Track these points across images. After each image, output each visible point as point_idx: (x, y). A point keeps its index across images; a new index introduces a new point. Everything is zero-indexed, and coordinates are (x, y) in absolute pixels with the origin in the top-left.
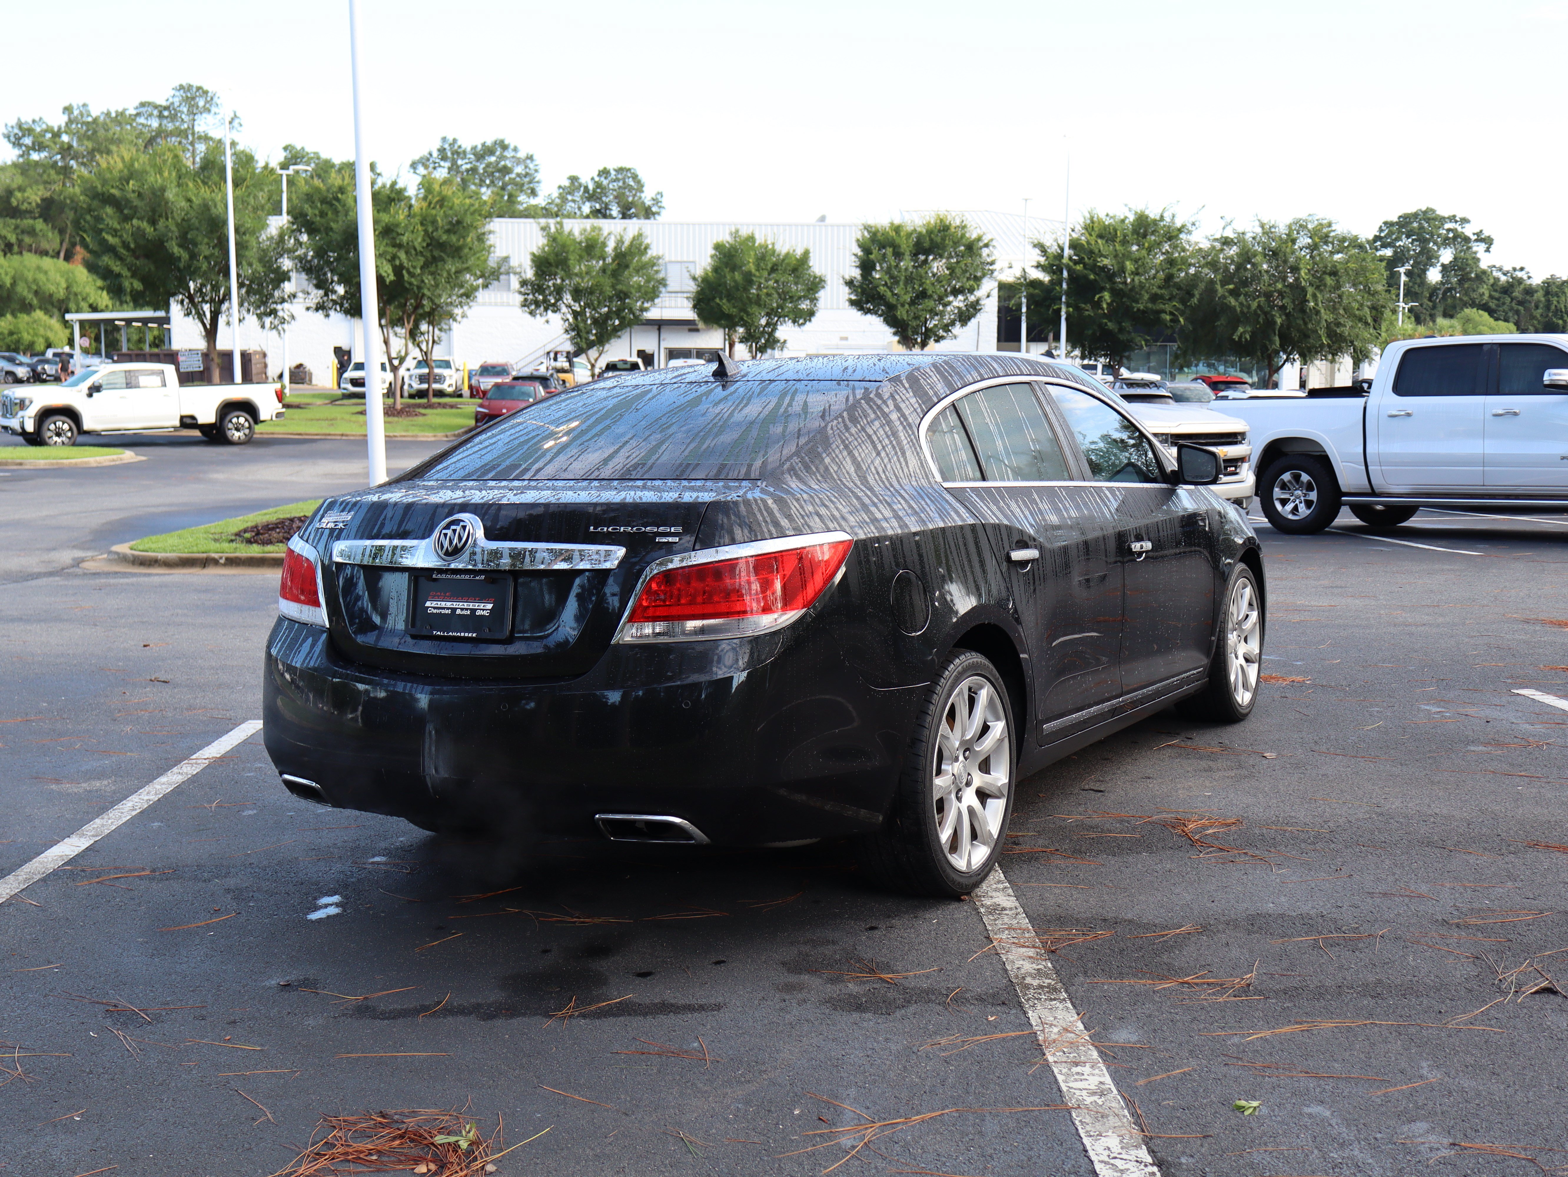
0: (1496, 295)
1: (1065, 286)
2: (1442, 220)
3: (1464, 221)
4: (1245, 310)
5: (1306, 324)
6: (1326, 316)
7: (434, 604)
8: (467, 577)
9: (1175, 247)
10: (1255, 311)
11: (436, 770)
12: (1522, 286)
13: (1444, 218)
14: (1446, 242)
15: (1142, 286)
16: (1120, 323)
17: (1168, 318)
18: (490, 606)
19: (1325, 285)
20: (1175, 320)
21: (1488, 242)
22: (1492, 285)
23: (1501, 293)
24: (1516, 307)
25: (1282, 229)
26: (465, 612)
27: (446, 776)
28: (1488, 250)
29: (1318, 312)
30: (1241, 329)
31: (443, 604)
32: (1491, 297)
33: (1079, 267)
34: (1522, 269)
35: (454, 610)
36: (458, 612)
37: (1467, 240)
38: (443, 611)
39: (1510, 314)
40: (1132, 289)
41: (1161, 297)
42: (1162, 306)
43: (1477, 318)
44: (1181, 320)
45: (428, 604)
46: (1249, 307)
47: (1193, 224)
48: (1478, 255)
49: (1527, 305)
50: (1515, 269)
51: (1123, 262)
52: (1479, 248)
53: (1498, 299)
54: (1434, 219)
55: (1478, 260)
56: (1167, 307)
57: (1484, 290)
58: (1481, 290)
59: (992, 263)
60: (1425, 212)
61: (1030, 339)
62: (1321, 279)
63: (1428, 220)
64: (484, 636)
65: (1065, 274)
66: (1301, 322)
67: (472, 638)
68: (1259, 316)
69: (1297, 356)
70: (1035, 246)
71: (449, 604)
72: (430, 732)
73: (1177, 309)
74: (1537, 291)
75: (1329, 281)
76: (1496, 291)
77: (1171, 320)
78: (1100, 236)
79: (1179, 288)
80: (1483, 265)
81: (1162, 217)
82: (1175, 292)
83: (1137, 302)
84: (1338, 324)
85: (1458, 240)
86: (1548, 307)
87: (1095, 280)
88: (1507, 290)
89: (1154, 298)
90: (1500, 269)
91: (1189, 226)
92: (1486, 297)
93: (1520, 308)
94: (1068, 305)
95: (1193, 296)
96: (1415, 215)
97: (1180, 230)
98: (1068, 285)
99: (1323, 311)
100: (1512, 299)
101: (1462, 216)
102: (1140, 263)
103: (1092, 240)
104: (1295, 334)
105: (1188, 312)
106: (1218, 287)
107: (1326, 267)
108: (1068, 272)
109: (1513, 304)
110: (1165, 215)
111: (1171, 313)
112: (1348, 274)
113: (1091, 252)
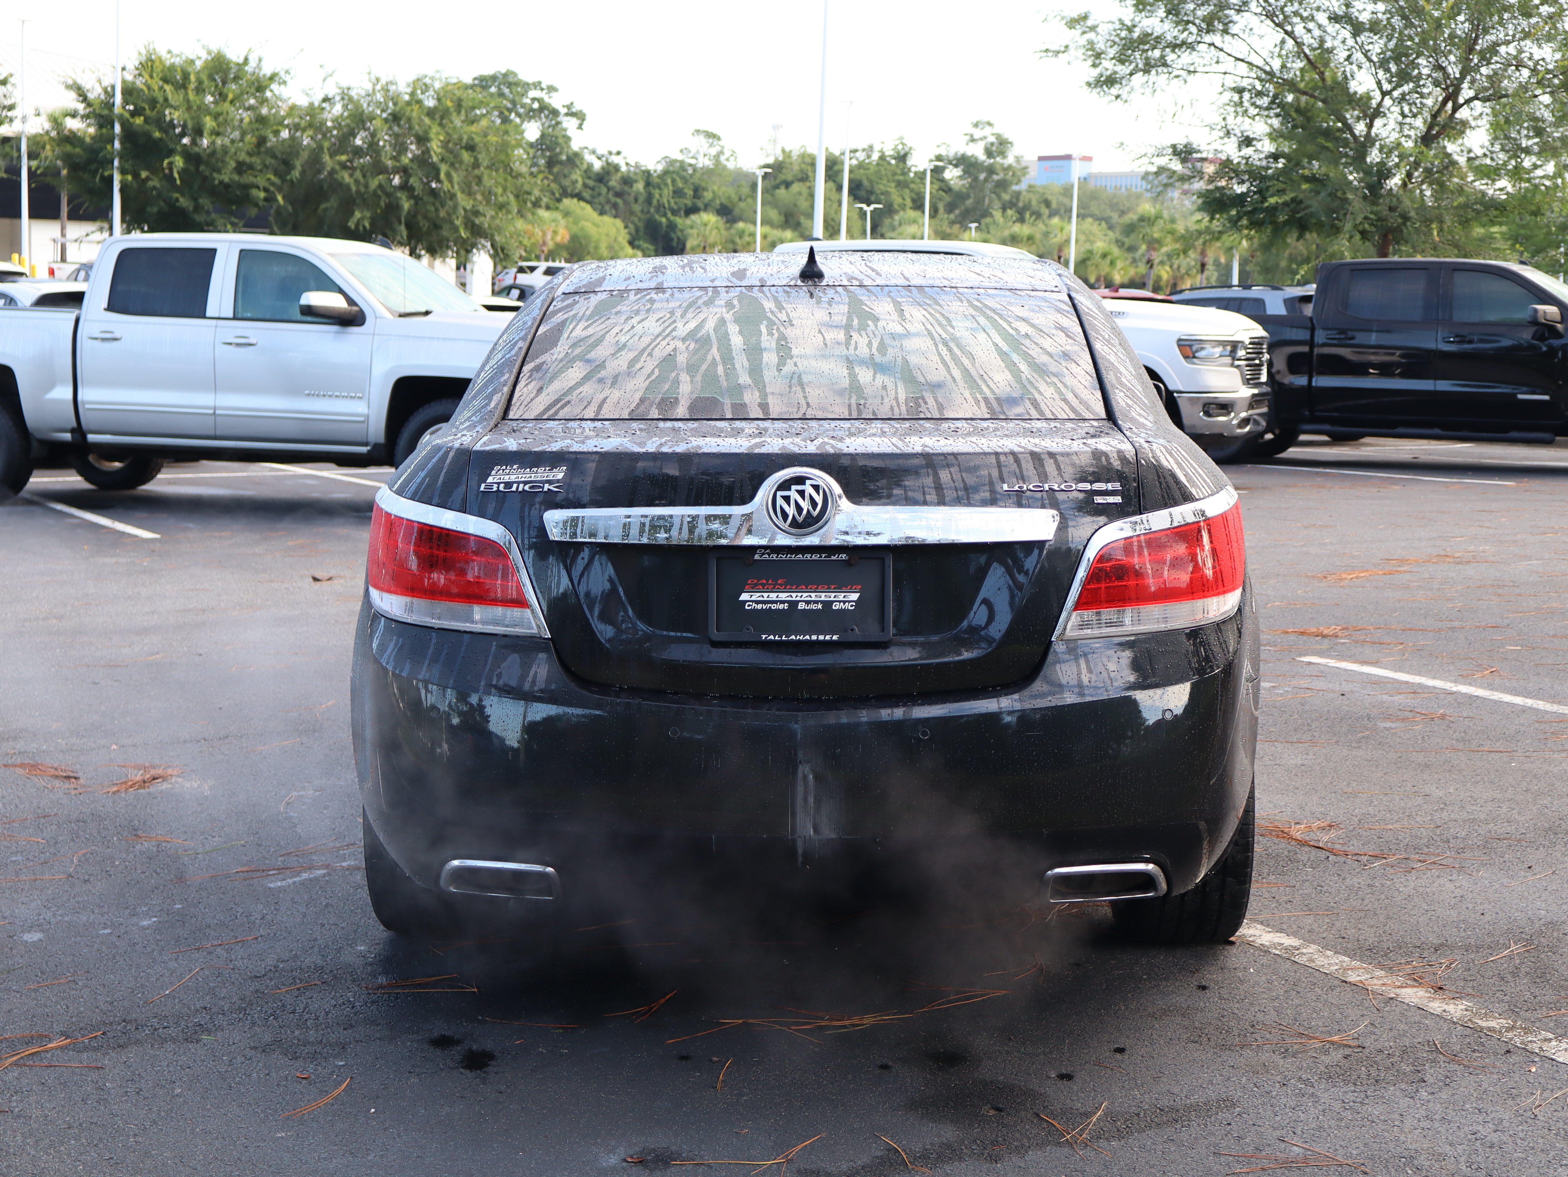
0: (591, 183)
1: (117, 145)
2: (527, 86)
3: (551, 89)
4: (362, 190)
5: (437, 210)
6: (464, 202)
7: (756, 596)
8: (815, 557)
9: (264, 101)
10: (375, 191)
11: (816, 830)
12: (619, 175)
13: (528, 84)
14: (531, 114)
15: (225, 150)
16: (195, 199)
17: (262, 195)
18: (855, 596)
19: (461, 162)
20: (271, 199)
21: (580, 116)
22: (586, 171)
23: (596, 181)
24: (613, 199)
25: (403, 88)
26: (813, 607)
27: (833, 836)
28: (580, 127)
29: (453, 196)
30: (358, 215)
31: (773, 596)
32: (585, 186)
33: (139, 121)
34: (618, 153)
35: (793, 604)
36: (801, 606)
37: (555, 113)
38: (774, 607)
39: (607, 207)
40: (213, 153)
41: (251, 167)
42: (251, 179)
43: (578, 211)
44: (280, 198)
45: (744, 597)
46: (366, 186)
47: (287, 72)
48: (569, 133)
49: (626, 197)
50: (610, 153)
51: (199, 117)
52: (569, 124)
53: (593, 189)
54: (517, 84)
55: (568, 139)
56: (261, 181)
57: (577, 175)
58: (574, 177)
59: (11, 108)
60: (505, 75)
61: (33, 215)
62: (457, 156)
63: (510, 85)
64: (851, 638)
65: (117, 129)
66: (432, 209)
67: (831, 642)
68: (379, 197)
69: (423, 252)
70: (69, 87)
71: (783, 596)
72: (805, 777)
73: (273, 184)
74: (636, 181)
75: (466, 156)
76: (589, 178)
77: (266, 199)
78: (165, 80)
79: (274, 156)
80: (575, 146)
81: (246, 60)
82: (269, 161)
83: (219, 171)
84: (477, 213)
85: (545, 111)
86: (649, 200)
87: (161, 139)
88: (602, 178)
89: (241, 168)
90: (594, 152)
91: (282, 74)
92: (579, 185)
93: (619, 201)
94: (123, 172)
95: (293, 168)
96: (494, 78)
97: (272, 78)
98: (121, 143)
99: (459, 195)
100: (609, 189)
101: (550, 83)
102: (221, 119)
103: (156, 84)
104: (424, 224)
105: (286, 187)
106: (326, 158)
107: (461, 139)
108: (123, 126)
109: (610, 196)
110: (250, 58)
111: (266, 190)
112: (488, 149)
113: (153, 102)
